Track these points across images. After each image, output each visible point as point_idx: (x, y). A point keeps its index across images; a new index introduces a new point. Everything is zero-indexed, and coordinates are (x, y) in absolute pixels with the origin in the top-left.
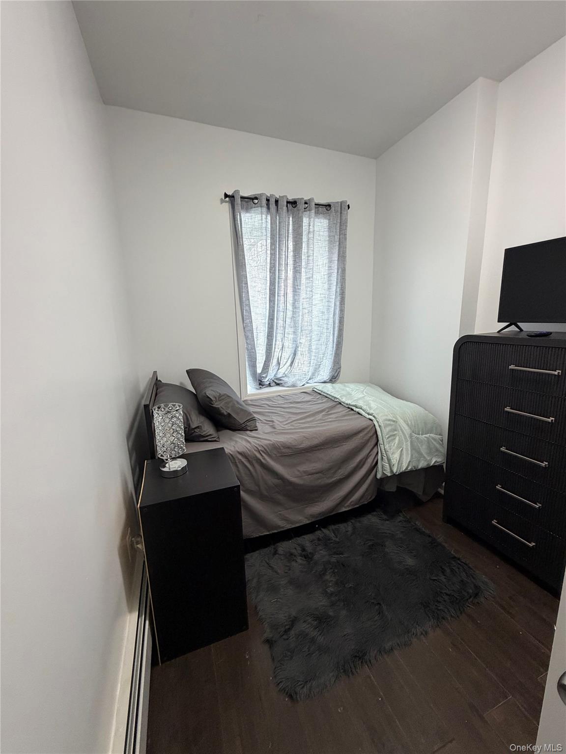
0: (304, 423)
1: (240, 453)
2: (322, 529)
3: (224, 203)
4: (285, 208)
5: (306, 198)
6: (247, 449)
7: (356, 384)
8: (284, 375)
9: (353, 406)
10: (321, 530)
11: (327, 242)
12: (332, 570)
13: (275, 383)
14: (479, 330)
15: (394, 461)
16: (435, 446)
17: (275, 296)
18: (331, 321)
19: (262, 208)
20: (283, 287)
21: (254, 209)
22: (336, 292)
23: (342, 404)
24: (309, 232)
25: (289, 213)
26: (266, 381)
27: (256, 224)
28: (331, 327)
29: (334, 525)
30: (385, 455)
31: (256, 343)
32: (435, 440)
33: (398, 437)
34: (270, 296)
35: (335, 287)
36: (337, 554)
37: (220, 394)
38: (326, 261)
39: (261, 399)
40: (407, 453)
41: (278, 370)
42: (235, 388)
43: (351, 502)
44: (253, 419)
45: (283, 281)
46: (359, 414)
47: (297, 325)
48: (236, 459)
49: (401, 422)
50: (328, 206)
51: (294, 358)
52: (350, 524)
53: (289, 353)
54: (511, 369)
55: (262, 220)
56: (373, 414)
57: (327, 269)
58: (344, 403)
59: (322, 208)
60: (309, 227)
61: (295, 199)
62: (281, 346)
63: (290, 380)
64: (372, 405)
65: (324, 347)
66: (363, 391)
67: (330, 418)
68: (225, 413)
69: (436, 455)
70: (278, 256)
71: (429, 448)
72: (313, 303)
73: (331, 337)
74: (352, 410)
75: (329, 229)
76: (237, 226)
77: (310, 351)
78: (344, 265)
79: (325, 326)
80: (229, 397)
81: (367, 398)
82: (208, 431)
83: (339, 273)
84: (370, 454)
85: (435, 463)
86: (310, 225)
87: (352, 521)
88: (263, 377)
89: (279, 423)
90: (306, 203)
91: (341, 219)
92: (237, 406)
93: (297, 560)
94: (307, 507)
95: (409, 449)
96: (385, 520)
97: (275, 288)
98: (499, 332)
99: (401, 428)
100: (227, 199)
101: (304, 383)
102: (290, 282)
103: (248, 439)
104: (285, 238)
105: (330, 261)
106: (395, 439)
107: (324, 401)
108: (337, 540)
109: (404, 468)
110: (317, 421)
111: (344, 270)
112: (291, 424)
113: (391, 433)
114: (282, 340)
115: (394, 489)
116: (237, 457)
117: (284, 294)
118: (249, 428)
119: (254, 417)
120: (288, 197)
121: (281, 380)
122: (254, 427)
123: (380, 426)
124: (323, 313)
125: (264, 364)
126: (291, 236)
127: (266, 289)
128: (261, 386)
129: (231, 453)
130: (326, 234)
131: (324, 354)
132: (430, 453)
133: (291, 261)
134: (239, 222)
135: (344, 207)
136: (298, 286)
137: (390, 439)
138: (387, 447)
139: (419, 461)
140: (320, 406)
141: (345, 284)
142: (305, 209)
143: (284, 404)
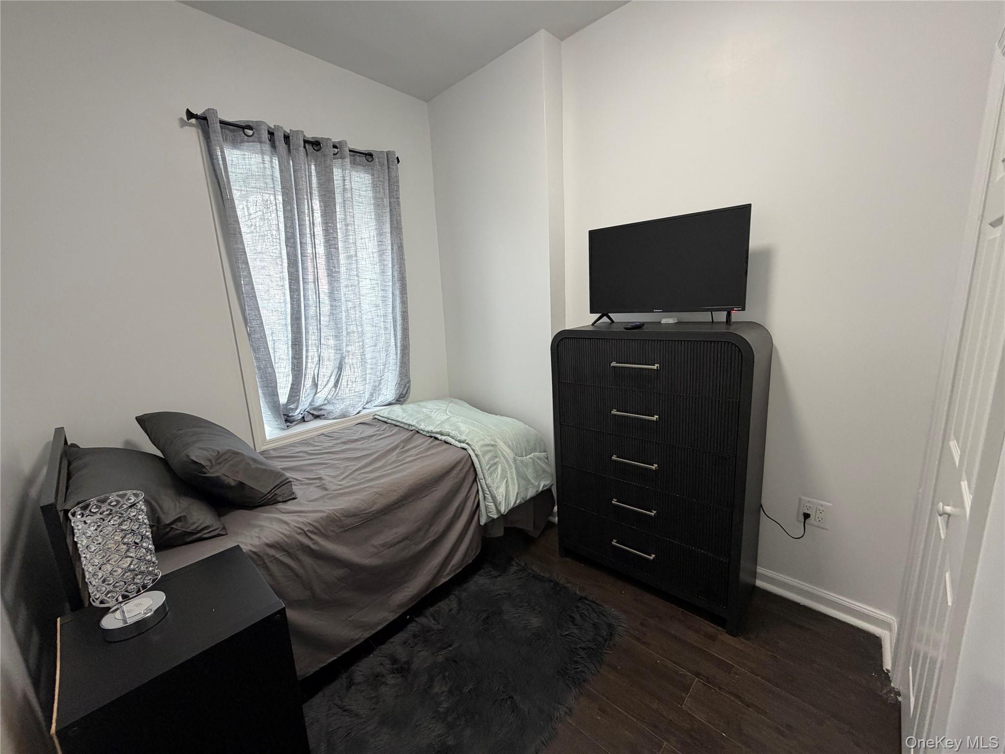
0: (372, 471)
1: (270, 546)
2: (416, 619)
3: (186, 128)
4: (302, 149)
5: (335, 139)
6: (281, 535)
7: (434, 401)
8: (326, 402)
9: (437, 433)
10: (415, 621)
11: (372, 207)
12: (441, 676)
13: (313, 415)
14: (571, 324)
15: (500, 498)
16: (541, 466)
17: (299, 283)
18: (390, 317)
19: (263, 145)
20: (310, 269)
21: (247, 144)
22: (393, 276)
23: (421, 432)
24: (344, 190)
25: (309, 158)
26: (297, 414)
27: (254, 168)
28: (391, 326)
29: (432, 606)
30: (488, 493)
31: (272, 357)
32: (539, 459)
33: (500, 465)
34: (290, 283)
35: (390, 270)
36: (444, 649)
37: (218, 452)
38: (374, 233)
39: (292, 445)
40: (514, 484)
41: (314, 396)
42: (243, 434)
43: (452, 567)
44: (287, 482)
45: (309, 261)
46: (446, 443)
47: (339, 326)
48: (265, 557)
49: (501, 444)
50: (369, 155)
51: (340, 375)
52: (452, 597)
53: (331, 368)
54: (612, 367)
55: (264, 163)
56: (465, 441)
57: (376, 244)
58: (424, 431)
59: (360, 156)
60: (344, 183)
61: (316, 138)
62: (316, 359)
63: (338, 408)
64: (462, 428)
65: (383, 354)
66: (446, 410)
67: (409, 456)
68: (233, 483)
69: (544, 478)
70: (297, 222)
71: (536, 471)
72: (361, 292)
73: (393, 340)
74: (436, 438)
75: (373, 187)
76: (217, 168)
77: (363, 362)
78: (400, 239)
79: (382, 324)
80: (238, 453)
81: (454, 419)
82: (201, 522)
83: (395, 251)
84: (469, 495)
85: (543, 487)
86: (344, 180)
87: (454, 593)
88: (292, 409)
89: (331, 480)
90: (335, 147)
91: (389, 177)
92: (254, 465)
93: (388, 682)
94: (391, 596)
95: (515, 478)
96: (496, 577)
97: (298, 271)
98: (593, 324)
99: (502, 452)
100: (193, 121)
101: (360, 409)
102: (322, 261)
103: (282, 518)
104: (307, 195)
105: (380, 234)
106: (497, 468)
107: (393, 432)
108: (440, 627)
109: (512, 504)
110: (391, 464)
111: (401, 247)
112: (352, 476)
113: (492, 462)
114: (318, 350)
115: (501, 533)
116: (267, 555)
117: (314, 279)
118: (280, 499)
119: (288, 479)
120: (306, 134)
121: (321, 410)
122: (290, 495)
123: (477, 455)
124: (377, 306)
125: (291, 388)
126: (316, 193)
127: (282, 272)
128: (288, 424)
129: (254, 550)
130: (370, 194)
131: (385, 365)
132: (537, 477)
133: (319, 230)
134: (221, 162)
135: (391, 160)
136: (334, 267)
137: (491, 470)
138: (489, 481)
139: (527, 489)
140: (388, 441)
141: (404, 265)
142: (334, 154)
143: (332, 447)
